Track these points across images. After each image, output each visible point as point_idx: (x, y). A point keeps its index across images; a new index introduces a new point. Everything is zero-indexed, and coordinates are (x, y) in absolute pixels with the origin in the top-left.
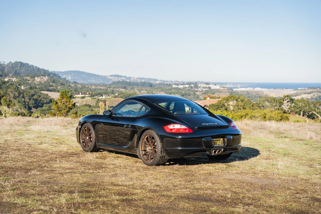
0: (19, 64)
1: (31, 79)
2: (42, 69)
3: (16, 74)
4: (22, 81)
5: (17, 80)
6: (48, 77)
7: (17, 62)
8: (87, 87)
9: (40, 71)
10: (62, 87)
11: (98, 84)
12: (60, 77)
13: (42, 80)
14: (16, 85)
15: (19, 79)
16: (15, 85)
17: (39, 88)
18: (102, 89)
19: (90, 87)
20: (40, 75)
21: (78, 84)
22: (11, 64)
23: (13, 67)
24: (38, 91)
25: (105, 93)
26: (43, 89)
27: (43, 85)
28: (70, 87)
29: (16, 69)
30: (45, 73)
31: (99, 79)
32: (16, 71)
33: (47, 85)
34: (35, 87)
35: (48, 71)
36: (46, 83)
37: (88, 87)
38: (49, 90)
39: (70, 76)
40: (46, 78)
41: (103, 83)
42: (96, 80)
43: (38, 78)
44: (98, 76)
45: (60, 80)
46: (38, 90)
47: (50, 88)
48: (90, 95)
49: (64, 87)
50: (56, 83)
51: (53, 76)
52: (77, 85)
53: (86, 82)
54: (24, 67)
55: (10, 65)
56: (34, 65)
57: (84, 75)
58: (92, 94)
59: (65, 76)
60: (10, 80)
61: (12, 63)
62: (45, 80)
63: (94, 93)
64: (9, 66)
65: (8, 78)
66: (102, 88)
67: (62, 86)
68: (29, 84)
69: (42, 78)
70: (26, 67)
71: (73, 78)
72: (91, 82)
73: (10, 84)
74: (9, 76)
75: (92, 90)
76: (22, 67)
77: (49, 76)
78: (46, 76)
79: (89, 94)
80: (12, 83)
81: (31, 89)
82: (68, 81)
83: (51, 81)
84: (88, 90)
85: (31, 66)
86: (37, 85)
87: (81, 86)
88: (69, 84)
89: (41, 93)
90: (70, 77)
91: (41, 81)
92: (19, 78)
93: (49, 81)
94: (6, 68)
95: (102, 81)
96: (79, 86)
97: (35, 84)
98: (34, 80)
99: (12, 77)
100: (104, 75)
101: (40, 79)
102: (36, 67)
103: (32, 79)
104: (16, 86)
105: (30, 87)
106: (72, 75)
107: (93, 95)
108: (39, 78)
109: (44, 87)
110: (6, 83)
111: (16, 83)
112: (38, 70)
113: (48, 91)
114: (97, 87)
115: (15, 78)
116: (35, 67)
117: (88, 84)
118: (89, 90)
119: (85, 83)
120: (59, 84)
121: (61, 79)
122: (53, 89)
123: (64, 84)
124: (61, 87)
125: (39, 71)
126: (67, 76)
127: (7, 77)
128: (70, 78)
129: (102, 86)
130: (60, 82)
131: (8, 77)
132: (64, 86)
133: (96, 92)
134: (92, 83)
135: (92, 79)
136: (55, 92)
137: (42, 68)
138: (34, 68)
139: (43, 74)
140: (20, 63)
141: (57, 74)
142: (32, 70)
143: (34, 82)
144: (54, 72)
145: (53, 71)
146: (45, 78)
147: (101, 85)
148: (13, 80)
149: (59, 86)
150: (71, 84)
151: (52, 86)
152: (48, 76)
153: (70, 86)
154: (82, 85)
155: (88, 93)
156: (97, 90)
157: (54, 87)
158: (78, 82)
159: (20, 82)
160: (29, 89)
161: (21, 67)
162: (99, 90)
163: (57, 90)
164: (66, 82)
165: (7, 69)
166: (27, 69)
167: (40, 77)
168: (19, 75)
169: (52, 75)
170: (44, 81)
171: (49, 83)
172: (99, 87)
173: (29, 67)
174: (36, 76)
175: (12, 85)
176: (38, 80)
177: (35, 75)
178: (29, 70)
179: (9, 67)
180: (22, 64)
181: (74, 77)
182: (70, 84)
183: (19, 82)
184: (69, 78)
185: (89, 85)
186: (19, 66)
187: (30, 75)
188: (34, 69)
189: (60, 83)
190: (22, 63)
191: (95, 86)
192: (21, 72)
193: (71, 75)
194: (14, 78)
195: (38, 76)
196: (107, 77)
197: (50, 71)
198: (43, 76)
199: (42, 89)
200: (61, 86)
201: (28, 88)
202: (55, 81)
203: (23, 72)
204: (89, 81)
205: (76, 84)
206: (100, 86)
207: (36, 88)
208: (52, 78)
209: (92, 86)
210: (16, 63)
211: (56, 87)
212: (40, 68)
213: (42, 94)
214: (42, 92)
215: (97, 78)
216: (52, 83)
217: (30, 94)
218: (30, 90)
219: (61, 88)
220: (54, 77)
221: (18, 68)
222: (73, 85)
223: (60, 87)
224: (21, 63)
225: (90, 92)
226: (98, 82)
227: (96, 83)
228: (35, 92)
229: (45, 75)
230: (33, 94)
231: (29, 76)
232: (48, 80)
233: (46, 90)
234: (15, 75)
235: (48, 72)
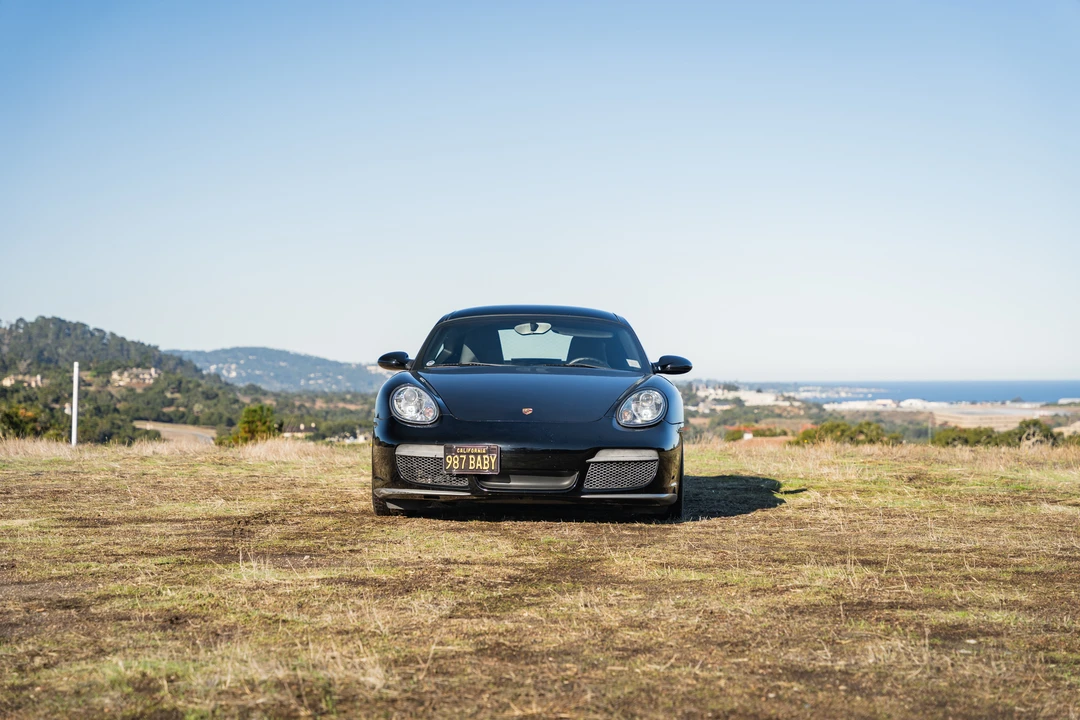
0: (51, 326)
1: (96, 379)
2: (133, 342)
3: (44, 362)
4: (63, 386)
5: (47, 382)
6: (159, 371)
7: (43, 318)
8: (297, 403)
9: (128, 350)
10: (209, 407)
11: (334, 393)
12: (198, 371)
13: (134, 381)
14: (46, 399)
15: (54, 381)
16: (41, 400)
17: (127, 412)
18: (351, 412)
19: (307, 405)
20: (130, 364)
21: (265, 393)
22: (22, 326)
23: (30, 339)
24: (122, 420)
25: (366, 427)
26: (142, 415)
27: (140, 400)
28: (236, 406)
29: (41, 345)
30: (147, 356)
31: (340, 377)
32: (41, 352)
33: (156, 399)
34: (112, 407)
35: (156, 348)
36: (151, 393)
37: (301, 406)
38: (162, 418)
39: (233, 366)
40: (150, 376)
41: (352, 390)
42: (329, 379)
43: (121, 374)
44: (337, 364)
45: (202, 382)
46: (123, 417)
47: (166, 410)
48: (311, 434)
49: (215, 405)
50: (188, 390)
51: (175, 369)
52: (262, 398)
53: (292, 389)
54: (69, 335)
55: (21, 331)
56: (108, 330)
57: (285, 361)
58: (316, 428)
59: (217, 369)
60: (22, 382)
61: (26, 324)
62: (147, 381)
63: (323, 426)
64: (14, 334)
65: (12, 377)
66: (352, 407)
67: (211, 403)
68: (89, 397)
69: (137, 376)
70: (77, 338)
71: (244, 374)
72: (311, 388)
73: (22, 399)
74: (17, 368)
75: (316, 416)
76: (61, 335)
77: (161, 369)
78: (149, 368)
79: (308, 429)
80: (30, 393)
81: (96, 415)
82: (229, 386)
83: (169, 385)
84: (302, 416)
85: (97, 334)
86: (119, 401)
87: (274, 403)
88: (231, 396)
89: (135, 429)
90: (235, 370)
91: (133, 387)
92: (54, 378)
93: (163, 385)
94: (7, 341)
95: (348, 384)
96: (268, 402)
97: (112, 396)
98: (108, 381)
99: (28, 372)
100: (358, 362)
101: (128, 380)
102: (113, 335)
103: (101, 378)
104: (46, 406)
105: (95, 409)
106: (242, 362)
107: (320, 432)
108: (126, 374)
109: (145, 407)
110: (8, 395)
111: (46, 395)
112: (122, 345)
113: (158, 419)
114: (332, 406)
115: (39, 377)
116: (109, 338)
117: (300, 396)
118: (305, 414)
119: (290, 391)
120: (199, 395)
121: (203, 377)
122: (179, 414)
123: (217, 395)
124: (204, 406)
125: (122, 350)
126: (222, 369)
127: (9, 372)
128: (234, 374)
129: (351, 402)
130: (200, 389)
131: (15, 375)
132: (215, 401)
133: (330, 423)
134: (313, 392)
135: (312, 375)
136: (185, 423)
137: (136, 340)
138: (105, 341)
139: (138, 360)
140: (54, 324)
141: (190, 361)
142: (100, 347)
143: (109, 388)
144: (176, 354)
145: (174, 351)
146: (147, 376)
147: (348, 397)
148: (33, 385)
149: (197, 402)
150: (239, 394)
151: (171, 402)
152: (155, 367)
153: (236, 401)
154: (280, 400)
155: (302, 427)
156: (335, 414)
157: (178, 407)
158: (264, 387)
159: (58, 391)
160: (91, 416)
161: (58, 337)
162: (342, 414)
163: (191, 418)
164: (220, 388)
165: (8, 345)
166: (81, 343)
167: (130, 371)
168: (52, 366)
169: (172, 363)
170: (144, 386)
171: (163, 392)
172: (341, 405)
173: (89, 335)
174: (114, 366)
175: (30, 399)
176: (122, 383)
177: (111, 363)
178: (88, 348)
179: (15, 337)
180: (62, 328)
181: (249, 371)
182: (235, 394)
183: (52, 388)
184: (231, 374)
185: (305, 397)
186: (50, 335)
187: (91, 365)
188: (104, 344)
189: (203, 393)
190: (63, 321)
191: (327, 402)
192: (58, 355)
193: (237, 363)
194: (36, 375)
195: (123, 368)
196: (369, 368)
197: (163, 348)
198: (138, 366)
199: (136, 415)
200: (204, 402)
201: (89, 410)
202: (183, 385)
203: (68, 354)
204: (302, 382)
205: (258, 396)
206: (344, 400)
207: (116, 410)
208: (171, 376)
209: (314, 402)
210: (43, 323)
211: (186, 407)
212: (129, 338)
213: (137, 433)
214: (138, 424)
215: (331, 374)
216: (172, 393)
217: (97, 431)
218: (94, 418)
219: (206, 410)
220: (178, 371)
221: (50, 342)
222: (246, 400)
223: (201, 407)
224: (59, 323)
225: (311, 422)
226: (334, 387)
227: (326, 390)
228: (113, 424)
229: (147, 365)
230: (107, 433)
231: (89, 369)
232: (157, 381)
233: (154, 416)
234: (39, 367)
235: (156, 353)
